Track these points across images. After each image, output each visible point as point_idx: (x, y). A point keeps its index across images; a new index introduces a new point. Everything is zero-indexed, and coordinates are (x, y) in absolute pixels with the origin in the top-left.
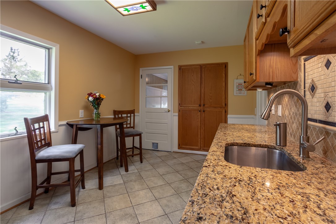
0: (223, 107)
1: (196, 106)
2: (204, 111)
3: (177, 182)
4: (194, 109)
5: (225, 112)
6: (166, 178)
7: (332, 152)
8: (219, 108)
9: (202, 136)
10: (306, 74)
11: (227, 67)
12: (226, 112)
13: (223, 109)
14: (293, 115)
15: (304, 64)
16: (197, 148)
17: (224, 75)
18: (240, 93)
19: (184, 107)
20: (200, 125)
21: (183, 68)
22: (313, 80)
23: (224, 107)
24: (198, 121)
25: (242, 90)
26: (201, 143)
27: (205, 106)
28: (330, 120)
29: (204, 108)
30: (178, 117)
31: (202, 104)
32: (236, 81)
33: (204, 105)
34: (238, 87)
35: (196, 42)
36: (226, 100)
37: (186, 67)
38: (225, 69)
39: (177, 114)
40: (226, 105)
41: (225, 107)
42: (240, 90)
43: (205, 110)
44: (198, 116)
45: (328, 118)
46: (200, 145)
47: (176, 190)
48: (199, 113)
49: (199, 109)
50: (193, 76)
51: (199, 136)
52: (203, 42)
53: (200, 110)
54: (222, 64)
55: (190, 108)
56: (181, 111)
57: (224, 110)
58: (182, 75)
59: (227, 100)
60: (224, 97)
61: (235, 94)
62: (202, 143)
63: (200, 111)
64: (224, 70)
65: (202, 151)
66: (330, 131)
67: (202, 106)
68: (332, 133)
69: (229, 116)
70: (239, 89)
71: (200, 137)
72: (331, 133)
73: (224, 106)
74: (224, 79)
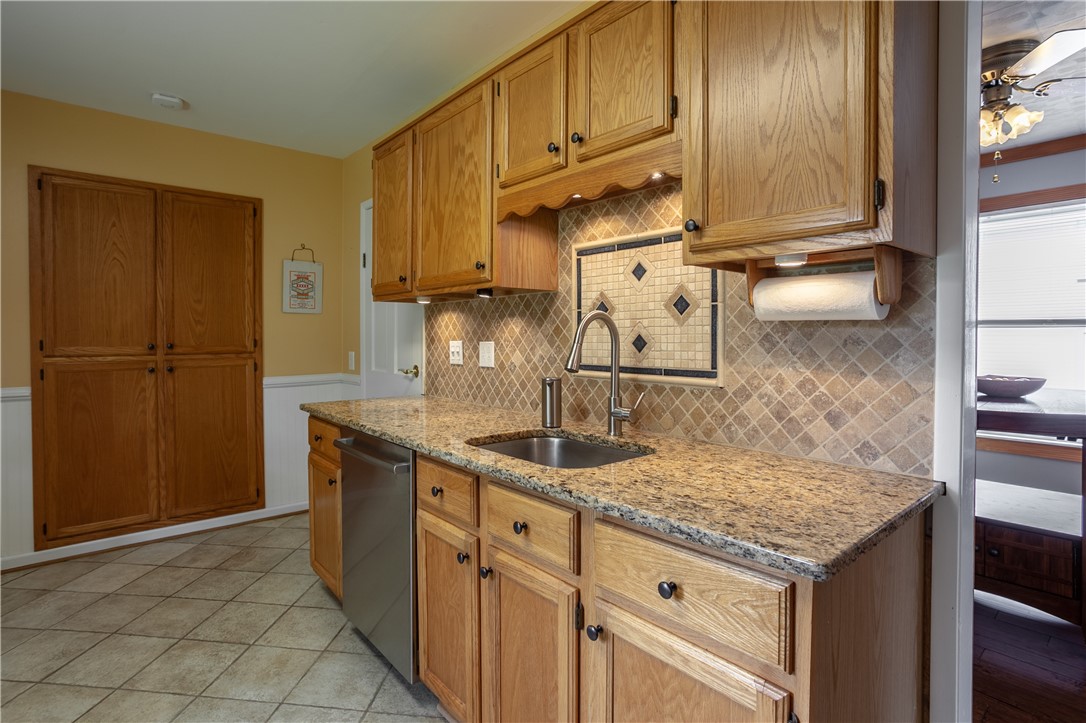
0: (245, 352)
1: (131, 351)
2: (171, 370)
3: (155, 666)
4: (120, 363)
5: (256, 370)
6: (79, 676)
7: (649, 417)
8: (233, 356)
9: (163, 470)
10: (583, 281)
11: (258, 213)
12: (258, 369)
13: (245, 359)
14: (539, 361)
15: (579, 261)
16: (144, 517)
17: (249, 241)
18: (303, 306)
19: (69, 356)
20: (153, 426)
21: (57, 180)
22: (602, 294)
23: (251, 353)
24: (144, 412)
25: (307, 294)
26: (159, 493)
27: (176, 350)
28: (645, 364)
29: (170, 357)
30: (29, 403)
31: (161, 341)
32: (289, 265)
33: (171, 347)
34: (294, 285)
35: (156, 96)
36: (257, 327)
37: (77, 182)
38: (254, 220)
39: (26, 391)
40: (258, 343)
41: (254, 352)
42: (302, 294)
43: (175, 364)
44: (143, 390)
45: (640, 362)
46: (156, 502)
47: (178, 691)
48: (149, 380)
49: (146, 362)
50: (114, 225)
51: (152, 470)
52: (185, 105)
53: (151, 365)
54: (243, 201)
55: (100, 359)
56: (50, 373)
57: (250, 363)
58: (55, 213)
59: (261, 327)
60: (248, 319)
61: (286, 308)
62: (163, 493)
63: (152, 371)
64: (252, 225)
65: (166, 525)
66: (645, 384)
67: (160, 352)
68: (649, 386)
69: (266, 381)
70: (299, 294)
71: (155, 474)
72: (646, 387)
73: (252, 349)
74: (249, 256)
